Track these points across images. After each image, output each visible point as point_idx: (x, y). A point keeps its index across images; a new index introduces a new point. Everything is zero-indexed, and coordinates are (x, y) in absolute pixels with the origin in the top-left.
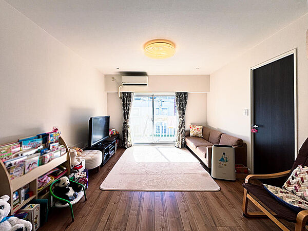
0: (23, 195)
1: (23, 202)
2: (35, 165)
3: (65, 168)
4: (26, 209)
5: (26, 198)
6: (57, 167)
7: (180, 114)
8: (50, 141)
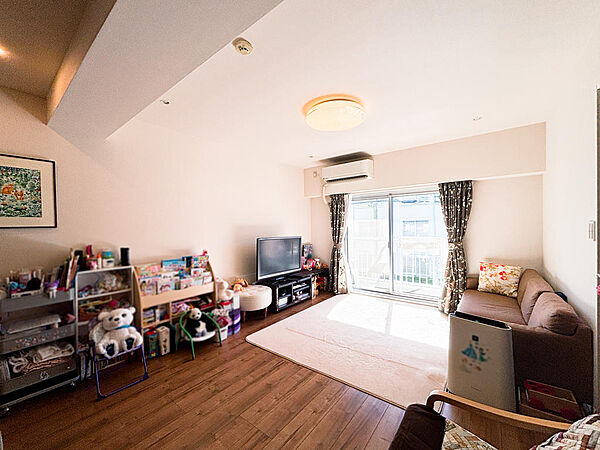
0: (158, 315)
1: (158, 322)
2: (168, 288)
3: (210, 301)
4: (159, 329)
5: (161, 319)
6: (199, 296)
7: (450, 234)
8: (193, 266)
